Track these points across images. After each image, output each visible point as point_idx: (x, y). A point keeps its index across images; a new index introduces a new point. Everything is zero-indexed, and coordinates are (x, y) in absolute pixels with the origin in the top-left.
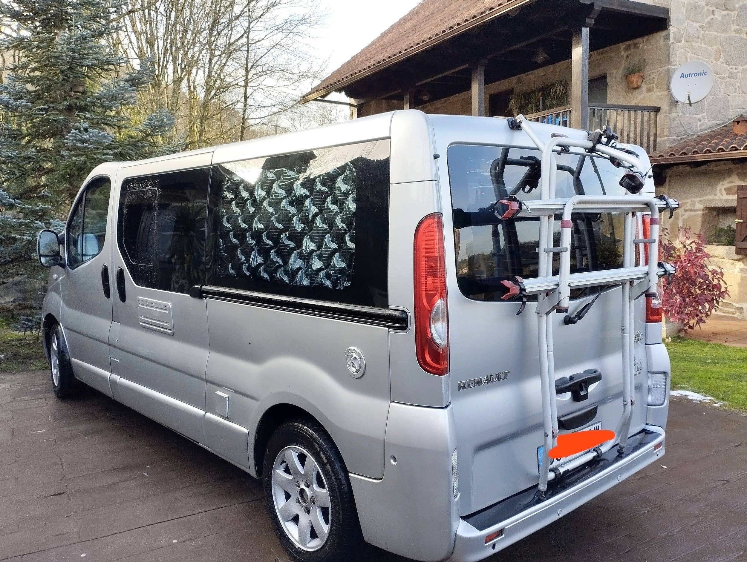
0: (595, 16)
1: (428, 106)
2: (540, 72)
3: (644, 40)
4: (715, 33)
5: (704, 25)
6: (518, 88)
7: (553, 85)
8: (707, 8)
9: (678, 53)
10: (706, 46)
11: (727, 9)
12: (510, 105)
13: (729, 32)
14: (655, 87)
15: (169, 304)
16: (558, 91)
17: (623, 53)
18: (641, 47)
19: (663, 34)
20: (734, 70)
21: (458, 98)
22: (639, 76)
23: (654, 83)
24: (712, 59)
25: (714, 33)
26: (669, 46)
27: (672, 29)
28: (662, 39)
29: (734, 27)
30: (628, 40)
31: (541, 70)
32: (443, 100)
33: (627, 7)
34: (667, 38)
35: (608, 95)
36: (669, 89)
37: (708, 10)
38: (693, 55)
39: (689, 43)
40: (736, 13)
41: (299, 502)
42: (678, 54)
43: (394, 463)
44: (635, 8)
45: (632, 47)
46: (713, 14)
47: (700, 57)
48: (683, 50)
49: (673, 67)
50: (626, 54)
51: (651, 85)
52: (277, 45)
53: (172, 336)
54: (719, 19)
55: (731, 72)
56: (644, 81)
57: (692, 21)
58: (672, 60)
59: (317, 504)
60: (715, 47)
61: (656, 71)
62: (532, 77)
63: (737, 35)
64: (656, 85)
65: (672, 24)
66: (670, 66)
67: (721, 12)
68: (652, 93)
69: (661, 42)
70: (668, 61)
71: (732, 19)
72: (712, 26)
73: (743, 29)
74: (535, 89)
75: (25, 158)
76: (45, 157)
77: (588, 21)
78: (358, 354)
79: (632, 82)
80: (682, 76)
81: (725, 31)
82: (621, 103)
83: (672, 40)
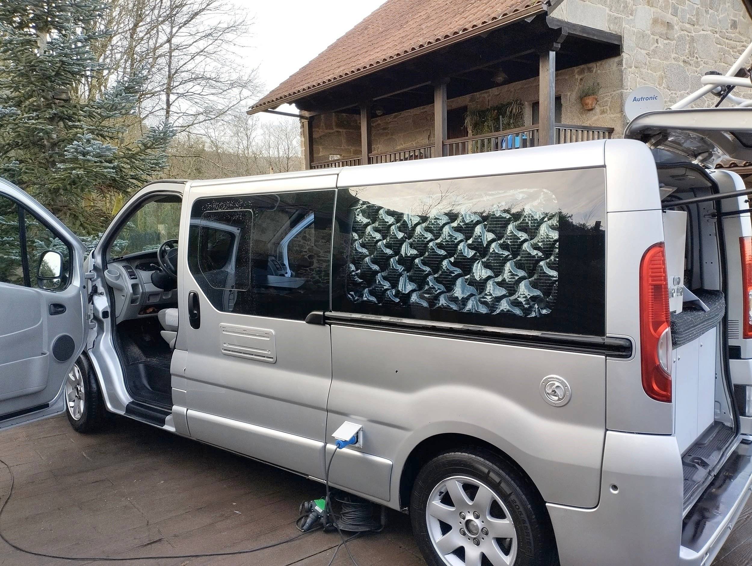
0: (562, 41)
1: (377, 121)
2: (494, 91)
3: (598, 65)
4: (659, 60)
5: (650, 52)
6: (472, 106)
7: (509, 104)
8: (652, 36)
9: (629, 77)
10: (652, 72)
11: (668, 39)
12: (466, 122)
13: (670, 60)
14: (608, 109)
15: (272, 330)
16: (514, 110)
17: (577, 76)
18: (594, 71)
19: (616, 59)
20: (674, 95)
21: (409, 114)
22: (594, 98)
23: (607, 105)
24: (657, 84)
25: (657, 60)
26: (621, 71)
27: (625, 55)
28: (615, 65)
29: (673, 55)
30: (581, 65)
31: (495, 89)
32: (394, 114)
33: (588, 33)
34: (620, 63)
35: (563, 115)
36: (622, 111)
37: (653, 38)
38: (641, 80)
39: (637, 69)
40: (675, 42)
41: (464, 534)
42: (629, 79)
43: (616, 492)
44: (594, 35)
45: (586, 71)
46: (657, 43)
47: (647, 82)
48: (633, 75)
49: (625, 91)
50: (580, 77)
51: (605, 107)
52: (202, 51)
53: (274, 364)
54: (662, 47)
55: (671, 97)
56: (598, 103)
57: (640, 48)
58: (625, 84)
59: (492, 535)
60: (659, 73)
61: (609, 94)
62: (486, 95)
63: (676, 63)
64: (609, 107)
65: (624, 50)
66: (623, 90)
67: (663, 41)
68: (606, 115)
69: (614, 67)
70: (621, 86)
71: (672, 47)
72: (657, 54)
73: (681, 58)
74: (489, 107)
75: (5, 170)
76: (26, 169)
77: (555, 45)
78: (562, 383)
79: (587, 104)
80: (635, 99)
81: (666, 58)
82: (576, 124)
83: (624, 66)
